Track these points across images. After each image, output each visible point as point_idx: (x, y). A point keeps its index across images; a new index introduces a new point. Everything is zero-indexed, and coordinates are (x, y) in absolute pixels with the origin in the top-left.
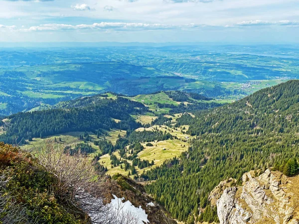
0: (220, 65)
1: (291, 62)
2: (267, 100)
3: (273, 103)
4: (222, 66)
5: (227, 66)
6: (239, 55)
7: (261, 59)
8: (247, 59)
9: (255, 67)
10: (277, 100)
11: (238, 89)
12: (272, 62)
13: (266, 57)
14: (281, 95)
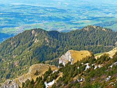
0: (3, 14)
1: (51, 10)
2: (10, 48)
3: (13, 50)
4: (4, 15)
5: (8, 15)
6: (19, 5)
7: (33, 8)
8: (25, 8)
9: (29, 14)
10: (17, 47)
11: (14, 33)
12: (40, 10)
13: (36, 7)
14: (19, 42)
